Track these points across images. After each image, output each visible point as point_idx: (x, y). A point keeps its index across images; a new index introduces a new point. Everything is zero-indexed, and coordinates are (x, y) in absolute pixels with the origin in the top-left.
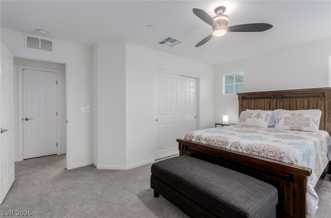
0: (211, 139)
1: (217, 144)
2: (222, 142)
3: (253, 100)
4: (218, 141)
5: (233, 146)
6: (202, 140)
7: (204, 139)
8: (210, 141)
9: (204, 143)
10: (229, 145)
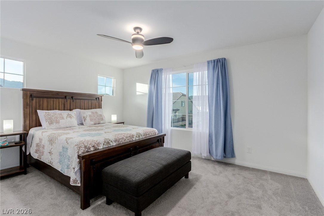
0: (120, 138)
1: (127, 140)
2: (129, 137)
3: (45, 100)
4: (127, 137)
5: (137, 136)
6: (111, 143)
7: (114, 141)
8: (120, 140)
9: (114, 144)
10: (135, 137)
